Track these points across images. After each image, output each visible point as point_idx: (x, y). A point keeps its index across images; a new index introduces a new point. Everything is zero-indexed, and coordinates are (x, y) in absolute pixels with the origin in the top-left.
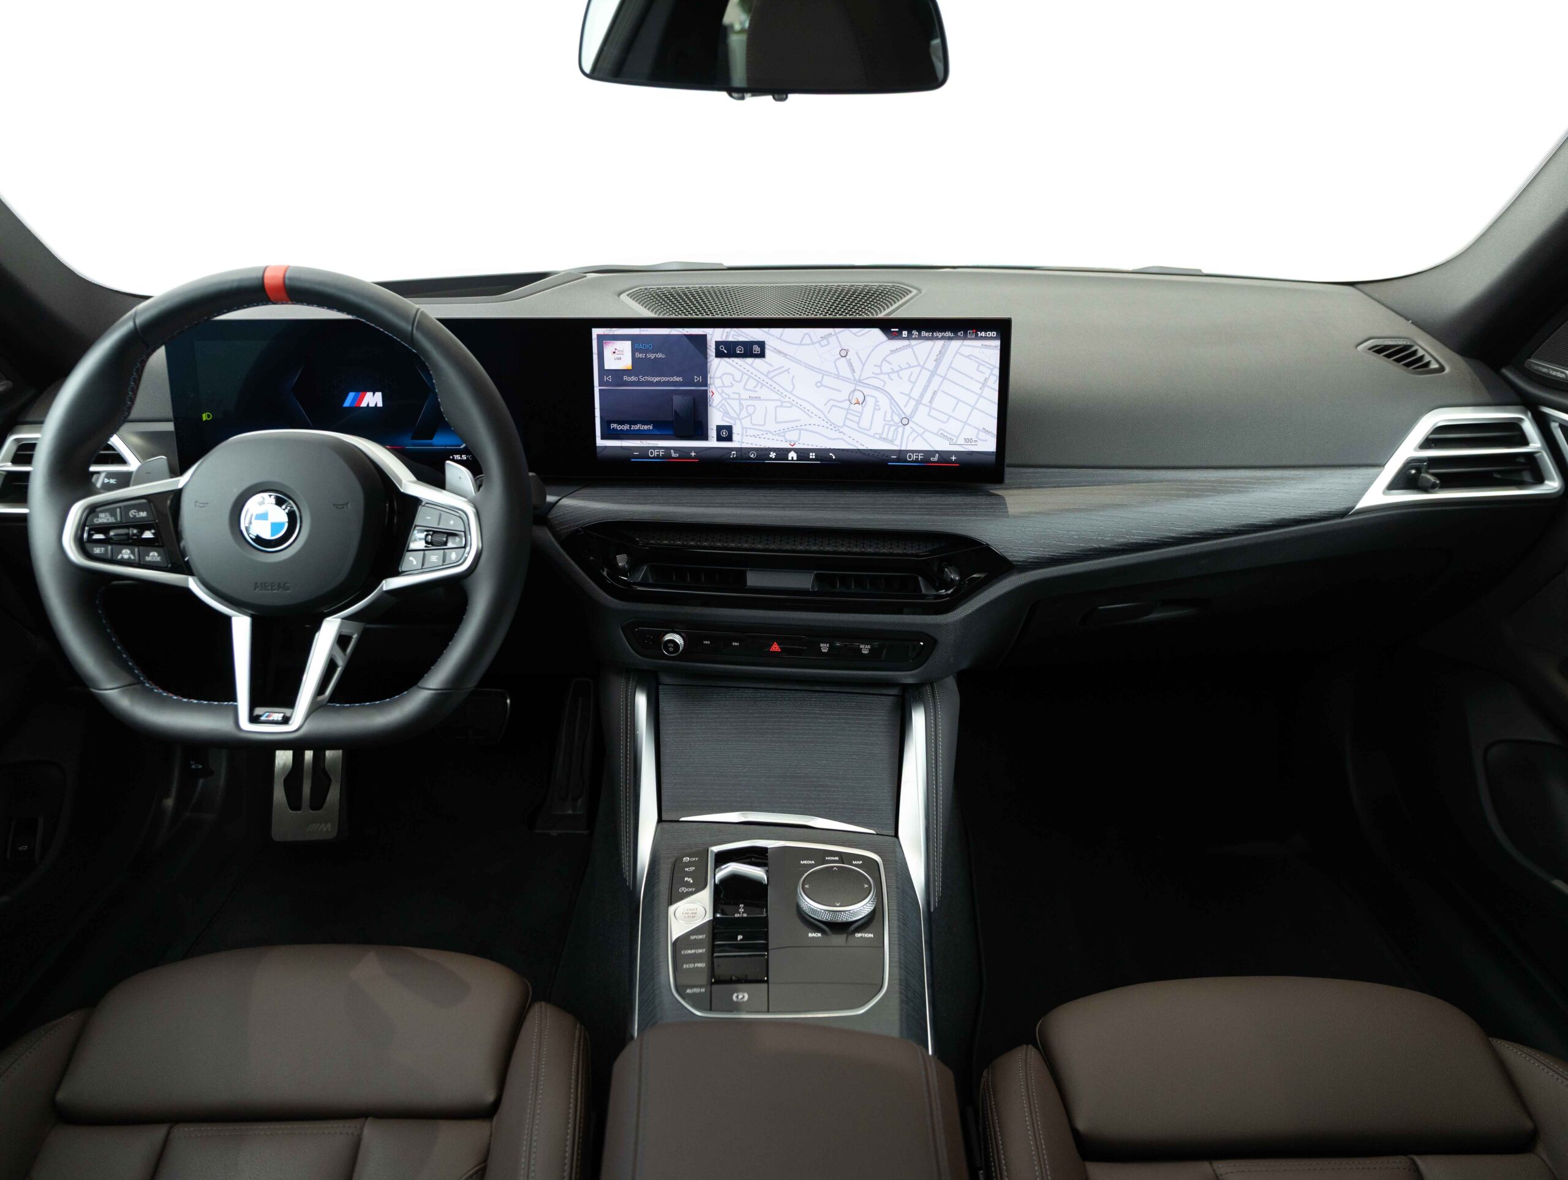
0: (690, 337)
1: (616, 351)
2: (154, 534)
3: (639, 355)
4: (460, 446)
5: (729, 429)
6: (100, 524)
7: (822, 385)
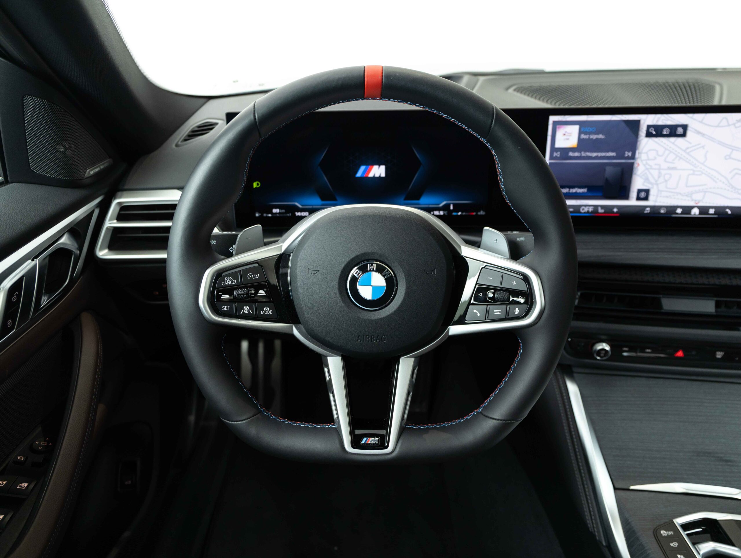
0: (627, 122)
1: (566, 134)
2: (265, 292)
3: (583, 136)
4: (439, 204)
5: (647, 192)
6: (226, 286)
7: (730, 158)
